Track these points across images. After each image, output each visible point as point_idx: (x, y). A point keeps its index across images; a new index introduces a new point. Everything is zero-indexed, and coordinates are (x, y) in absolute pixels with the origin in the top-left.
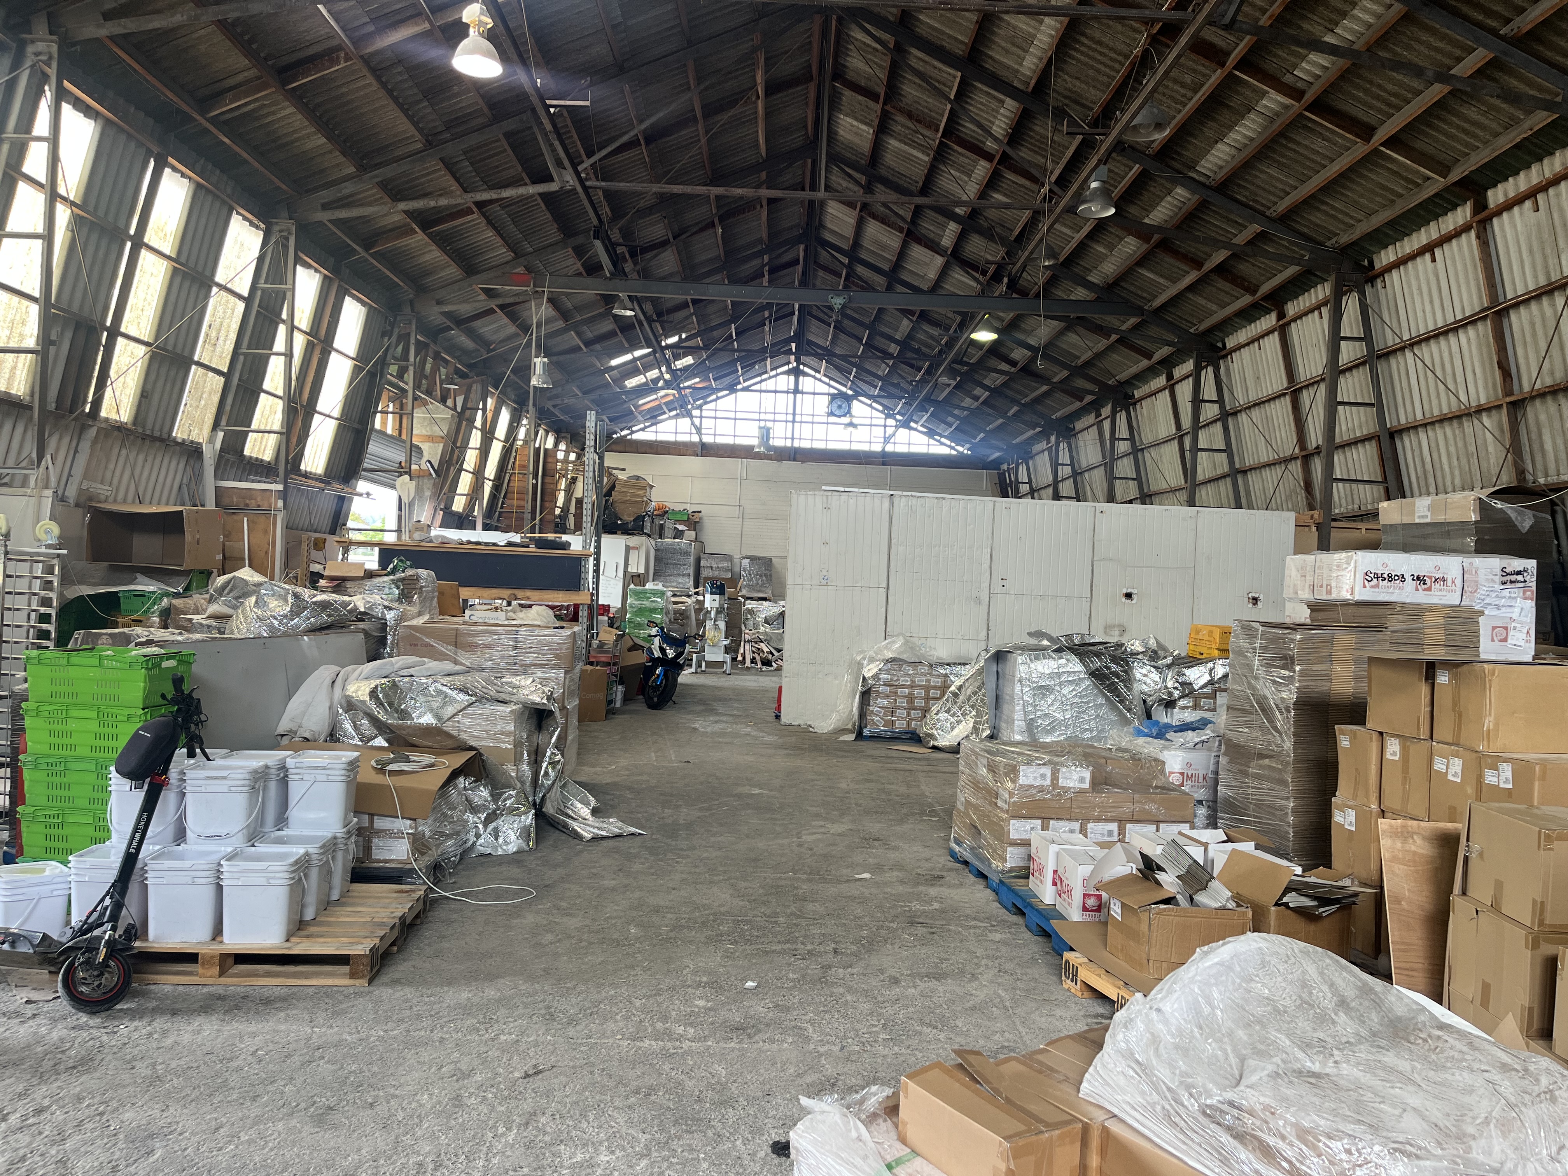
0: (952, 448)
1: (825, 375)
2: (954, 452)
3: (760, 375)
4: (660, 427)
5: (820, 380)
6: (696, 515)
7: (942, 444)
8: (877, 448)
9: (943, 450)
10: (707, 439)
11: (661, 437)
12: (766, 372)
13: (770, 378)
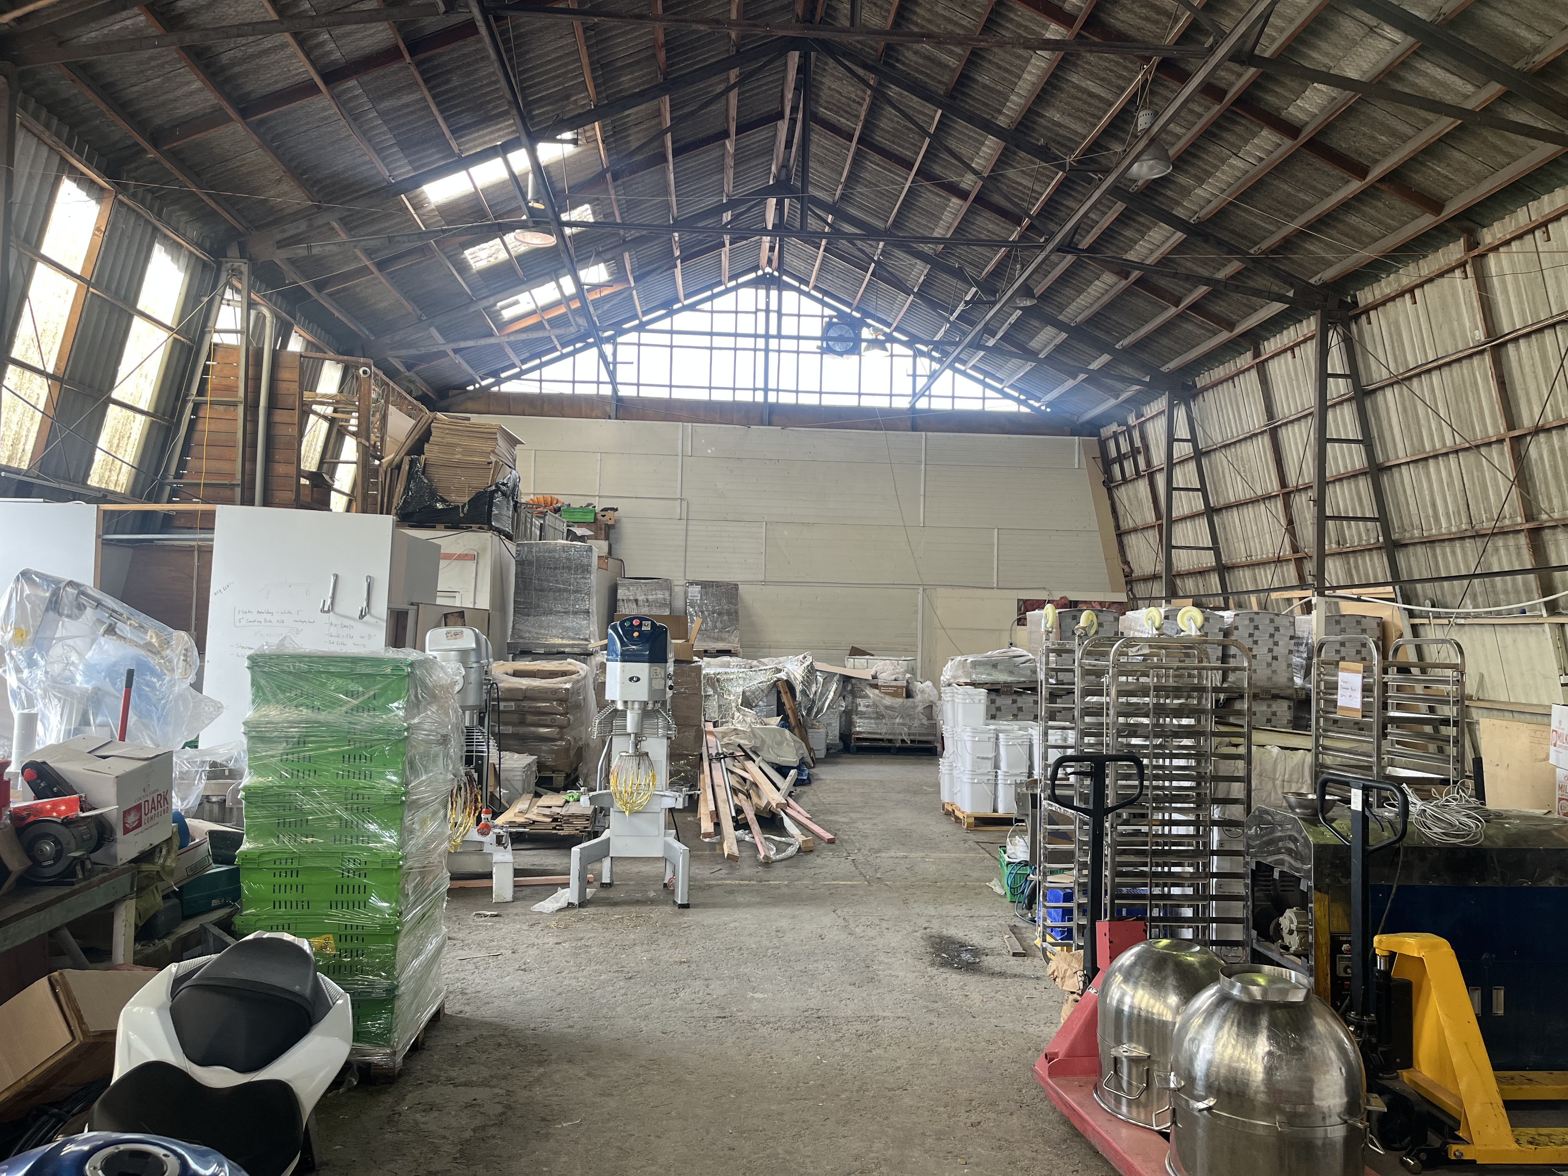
0: (1024, 403)
1: (816, 288)
2: (1024, 409)
3: (710, 287)
4: (548, 372)
5: (808, 295)
6: (609, 514)
7: (1007, 396)
8: (902, 403)
9: (1009, 406)
10: (625, 392)
11: (549, 389)
12: (720, 283)
13: (728, 291)
